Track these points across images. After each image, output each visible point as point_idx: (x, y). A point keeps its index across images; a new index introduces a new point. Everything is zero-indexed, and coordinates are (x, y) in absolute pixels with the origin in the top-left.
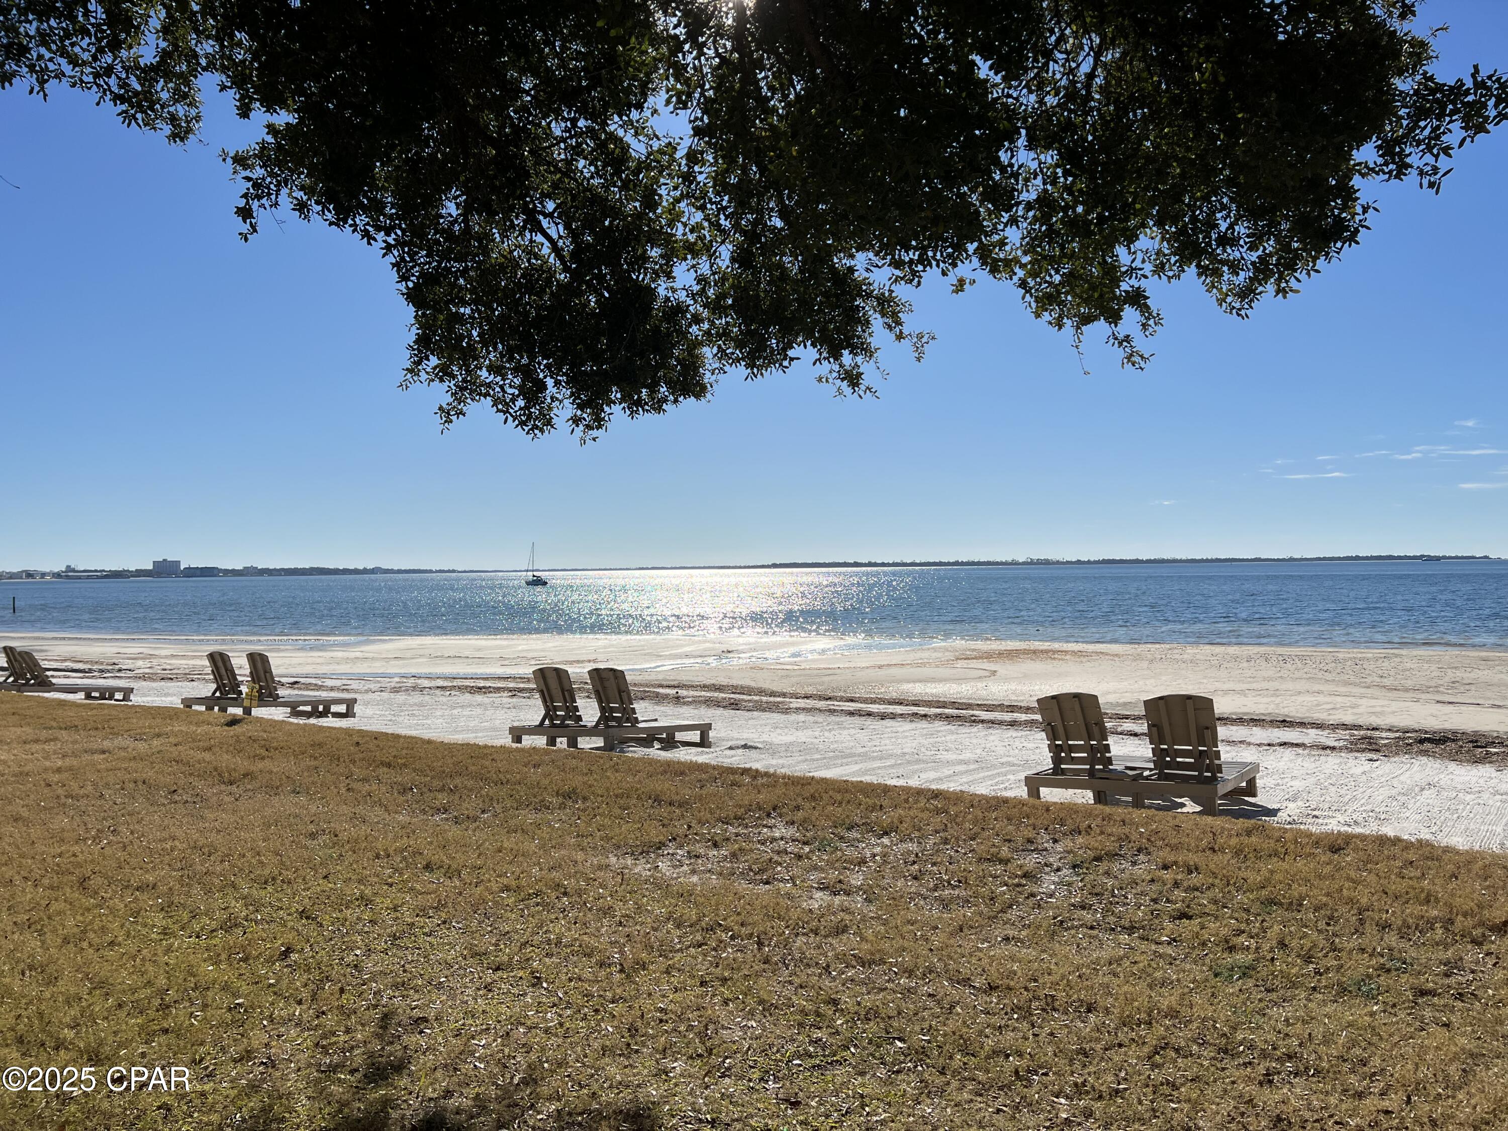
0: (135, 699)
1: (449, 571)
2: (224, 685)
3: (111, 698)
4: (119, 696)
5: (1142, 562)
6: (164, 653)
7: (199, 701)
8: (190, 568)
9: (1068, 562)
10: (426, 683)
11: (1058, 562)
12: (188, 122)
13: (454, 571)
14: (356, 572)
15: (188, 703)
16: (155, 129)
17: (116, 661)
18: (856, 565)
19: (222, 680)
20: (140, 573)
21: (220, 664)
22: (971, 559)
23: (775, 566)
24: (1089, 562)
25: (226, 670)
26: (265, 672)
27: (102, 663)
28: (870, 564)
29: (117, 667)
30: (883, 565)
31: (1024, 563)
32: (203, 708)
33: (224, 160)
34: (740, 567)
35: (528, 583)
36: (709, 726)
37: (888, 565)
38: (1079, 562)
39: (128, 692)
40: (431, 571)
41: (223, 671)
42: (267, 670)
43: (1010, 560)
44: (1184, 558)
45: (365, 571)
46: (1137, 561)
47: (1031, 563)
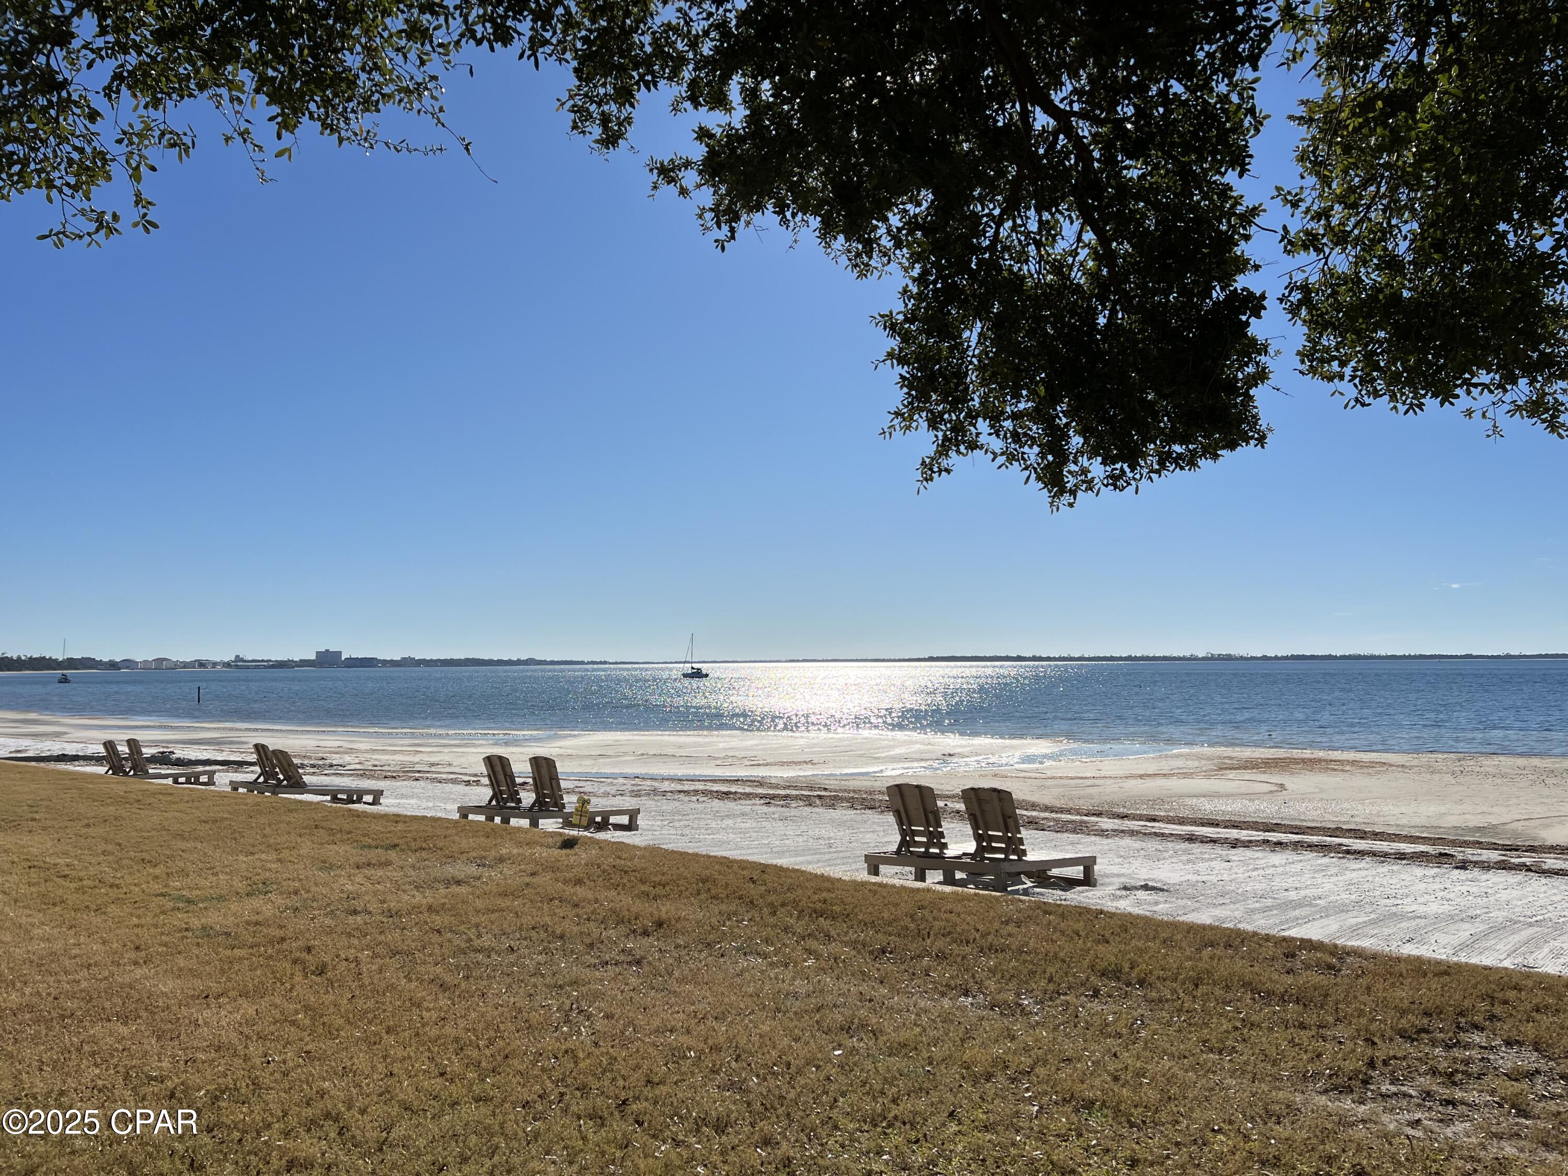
0: (388, 804)
1: (601, 663)
2: (501, 792)
3: (359, 801)
4: (368, 798)
5: (1335, 658)
6: (363, 746)
7: (478, 809)
8: (351, 659)
9: (1253, 658)
10: (666, 786)
11: (1242, 658)
12: (620, 124)
13: (605, 663)
14: (510, 663)
15: (464, 812)
16: (583, 132)
17: (324, 756)
19: (499, 786)
20: (304, 663)
21: (498, 768)
22: (1146, 654)
23: (931, 659)
24: (1276, 658)
25: (505, 775)
26: (551, 779)
27: (310, 758)
28: (1034, 659)
29: (327, 762)
30: (1048, 659)
31: (1203, 659)
32: (482, 818)
33: (651, 170)
34: (895, 660)
35: (685, 676)
36: (1093, 860)
37: (1054, 659)
38: (1265, 658)
39: (378, 795)
40: (582, 663)
41: (501, 777)
42: (554, 778)
43: (1188, 654)
44: (1383, 654)
45: (519, 662)
46: (1330, 657)
47: (1212, 658)
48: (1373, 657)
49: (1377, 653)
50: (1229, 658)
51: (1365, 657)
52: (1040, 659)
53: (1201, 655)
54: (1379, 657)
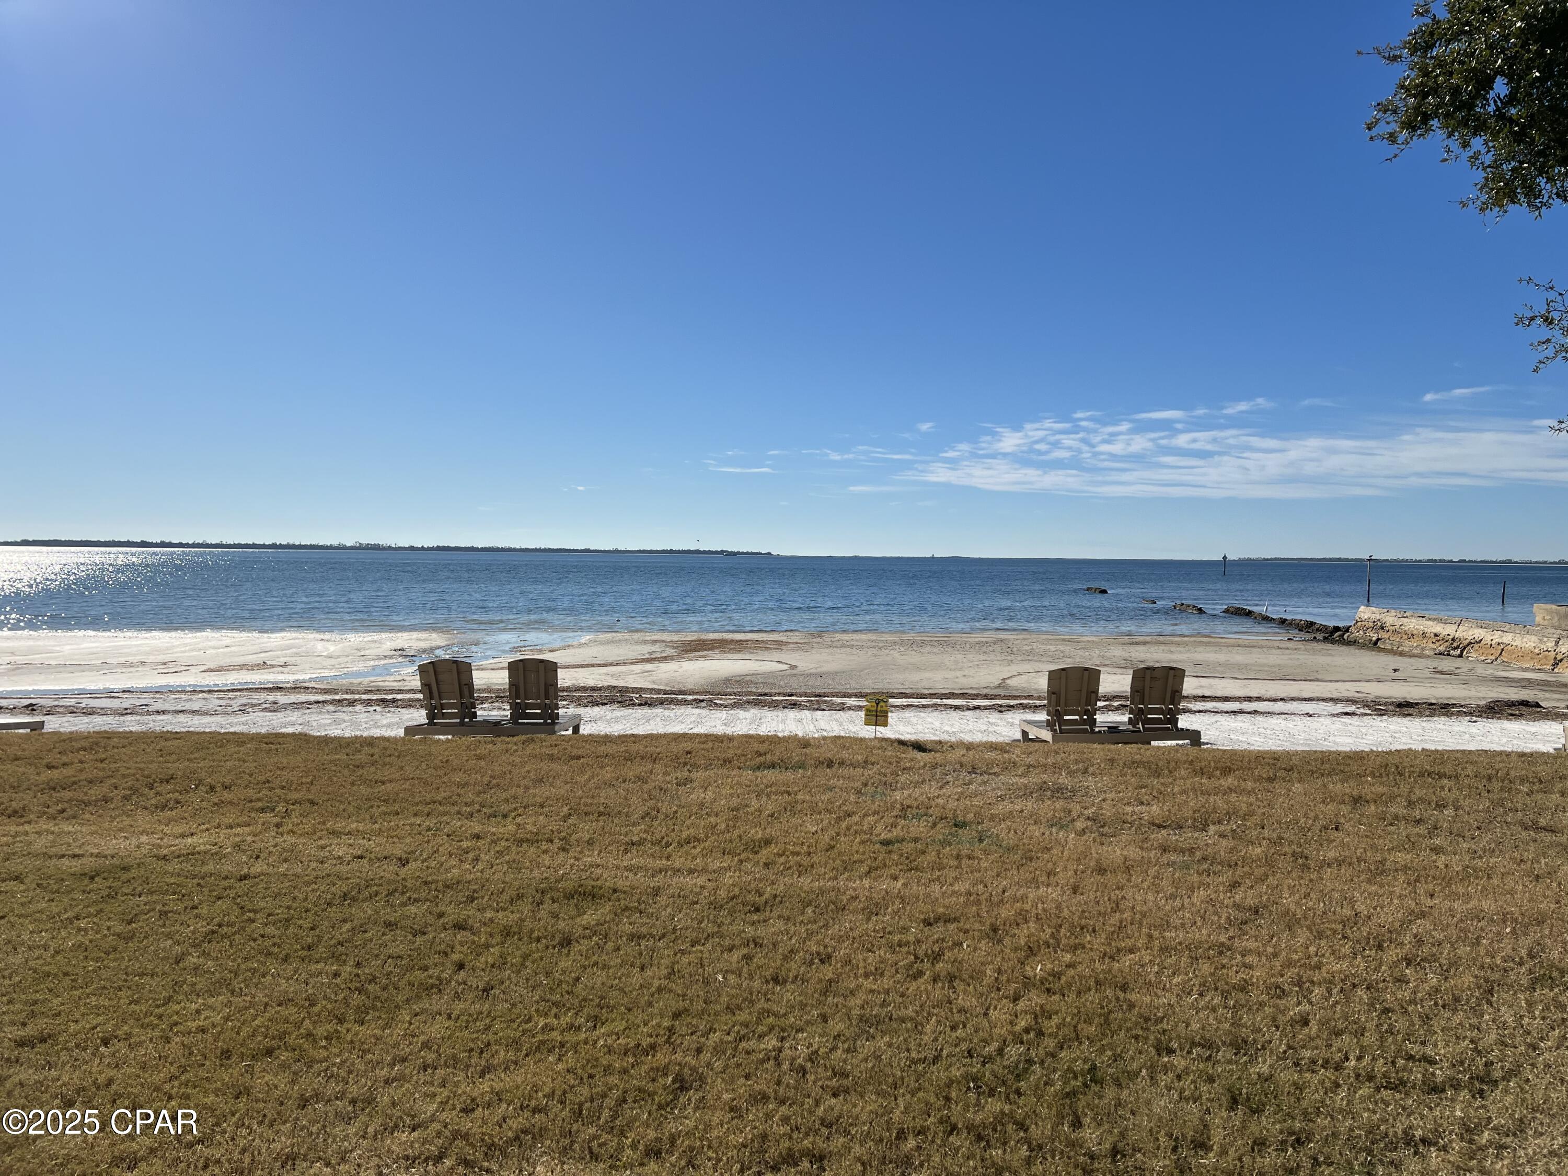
9: (401, 548)
11: (390, 548)
18: (144, 544)
22: (291, 542)
24: (423, 548)
30: (180, 545)
38: (412, 548)
43: (335, 543)
46: (472, 549)
47: (360, 548)
48: (510, 550)
49: (513, 546)
50: (376, 547)
51: (503, 550)
52: (170, 545)
53: (348, 544)
54: (515, 550)
